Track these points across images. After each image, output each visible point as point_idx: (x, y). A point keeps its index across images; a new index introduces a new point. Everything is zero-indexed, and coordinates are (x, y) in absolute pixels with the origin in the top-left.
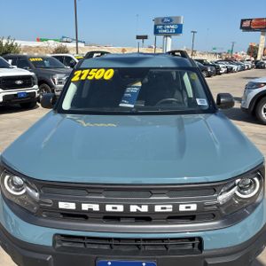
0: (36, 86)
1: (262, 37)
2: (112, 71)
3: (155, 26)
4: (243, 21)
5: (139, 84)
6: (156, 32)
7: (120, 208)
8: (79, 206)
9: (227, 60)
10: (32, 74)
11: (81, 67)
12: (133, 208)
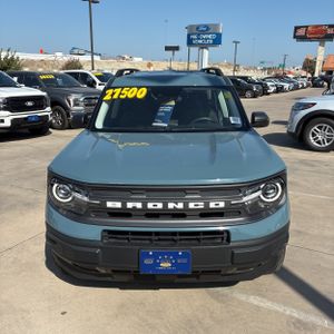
0: (49, 109)
1: (321, 48)
2: (145, 90)
3: (189, 36)
4: (297, 28)
5: (173, 103)
6: (190, 42)
7: (160, 206)
8: (124, 204)
9: (277, 77)
10: (44, 94)
11: (113, 85)
12: (171, 206)
